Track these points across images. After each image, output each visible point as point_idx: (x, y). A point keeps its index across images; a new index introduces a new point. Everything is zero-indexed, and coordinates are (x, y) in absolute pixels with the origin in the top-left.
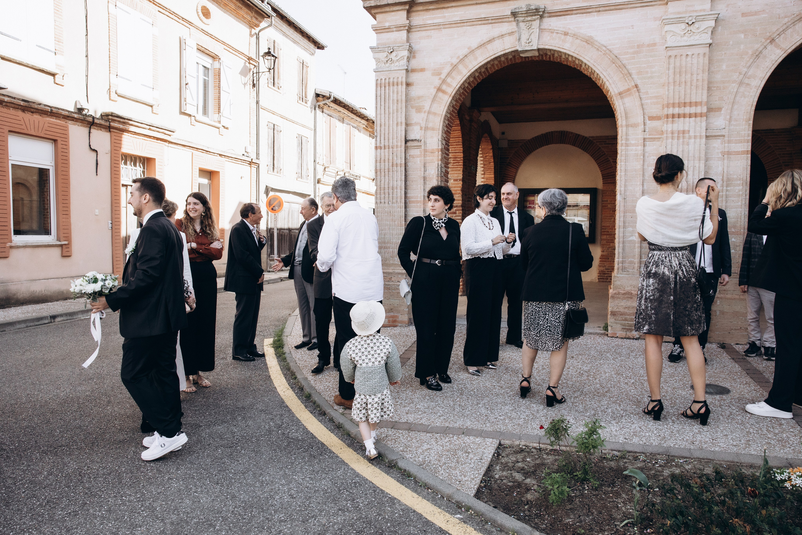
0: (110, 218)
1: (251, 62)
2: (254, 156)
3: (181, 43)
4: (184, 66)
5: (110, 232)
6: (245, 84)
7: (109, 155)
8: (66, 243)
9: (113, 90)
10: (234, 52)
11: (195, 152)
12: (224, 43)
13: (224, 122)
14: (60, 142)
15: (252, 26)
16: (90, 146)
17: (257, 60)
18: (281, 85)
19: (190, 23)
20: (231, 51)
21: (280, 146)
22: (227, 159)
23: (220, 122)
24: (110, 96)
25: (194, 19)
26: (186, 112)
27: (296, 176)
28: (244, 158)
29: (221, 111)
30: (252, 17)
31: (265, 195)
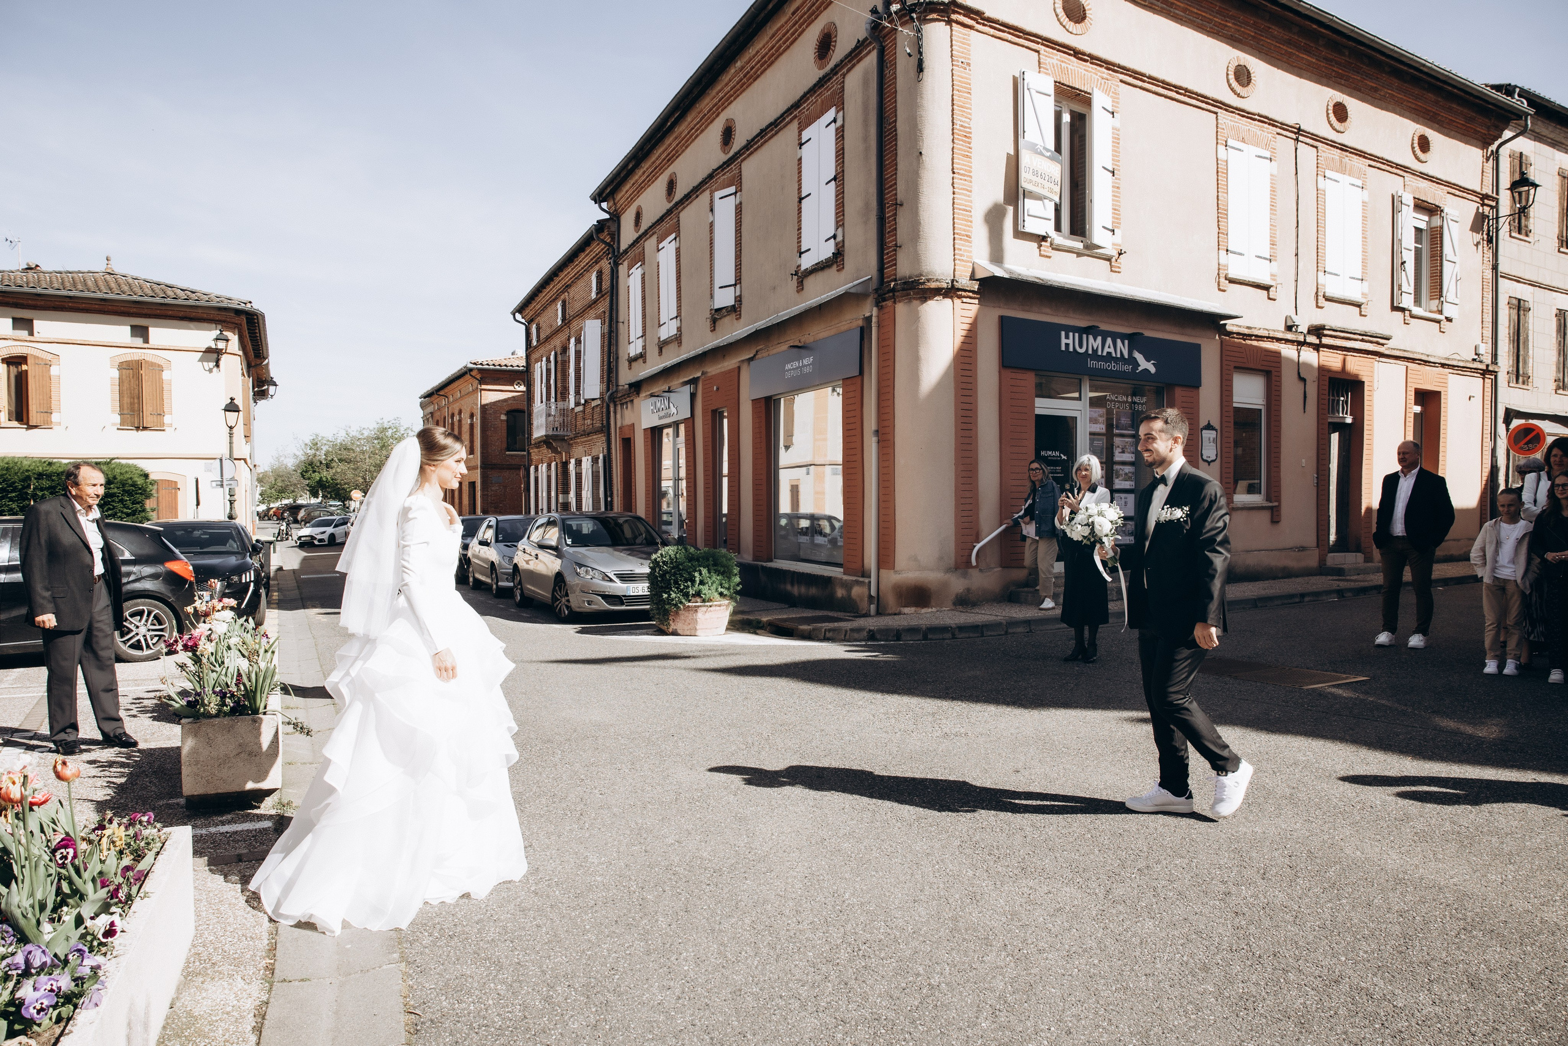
0: (1315, 471)
1: (1486, 201)
2: (1487, 359)
3: (1395, 204)
4: (1398, 236)
5: (1315, 489)
6: (1477, 245)
7: (1316, 384)
8: (1276, 504)
9: (1321, 294)
10: (1461, 194)
11: (1410, 365)
12: (1448, 184)
13: (1448, 311)
14: (1274, 373)
15: (1484, 142)
16: (1299, 373)
17: (1494, 195)
18: (1531, 227)
19: (1405, 169)
20: (1457, 193)
21: (1528, 336)
22: (1451, 371)
23: (1441, 312)
24: (1317, 303)
25: (1409, 161)
26: (1401, 305)
27: (1553, 386)
28: (1476, 365)
29: (1444, 295)
30: (1488, 128)
31: (1504, 425)
